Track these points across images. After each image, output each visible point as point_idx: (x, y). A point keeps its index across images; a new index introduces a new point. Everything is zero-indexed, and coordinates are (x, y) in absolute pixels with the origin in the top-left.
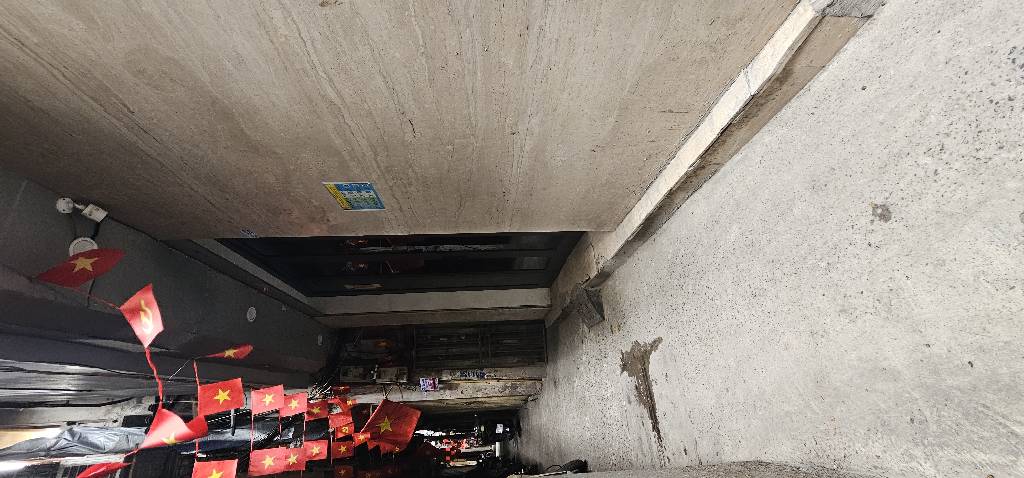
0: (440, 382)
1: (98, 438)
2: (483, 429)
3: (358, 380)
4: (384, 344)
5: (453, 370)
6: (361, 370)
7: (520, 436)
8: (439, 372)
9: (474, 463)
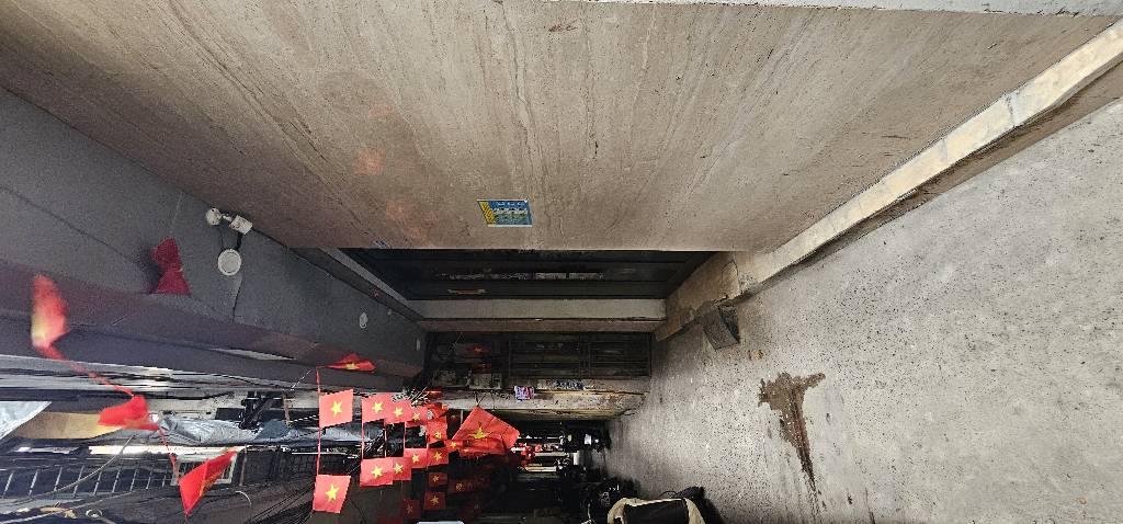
0: (536, 391)
1: (194, 429)
2: (570, 438)
3: (450, 385)
4: (479, 350)
5: (549, 379)
6: (454, 375)
7: (609, 448)
8: (535, 382)
9: (554, 469)
